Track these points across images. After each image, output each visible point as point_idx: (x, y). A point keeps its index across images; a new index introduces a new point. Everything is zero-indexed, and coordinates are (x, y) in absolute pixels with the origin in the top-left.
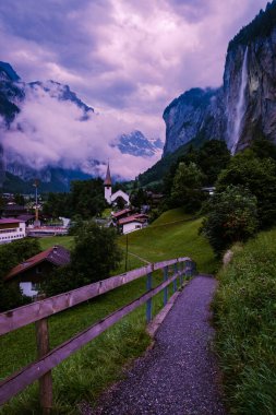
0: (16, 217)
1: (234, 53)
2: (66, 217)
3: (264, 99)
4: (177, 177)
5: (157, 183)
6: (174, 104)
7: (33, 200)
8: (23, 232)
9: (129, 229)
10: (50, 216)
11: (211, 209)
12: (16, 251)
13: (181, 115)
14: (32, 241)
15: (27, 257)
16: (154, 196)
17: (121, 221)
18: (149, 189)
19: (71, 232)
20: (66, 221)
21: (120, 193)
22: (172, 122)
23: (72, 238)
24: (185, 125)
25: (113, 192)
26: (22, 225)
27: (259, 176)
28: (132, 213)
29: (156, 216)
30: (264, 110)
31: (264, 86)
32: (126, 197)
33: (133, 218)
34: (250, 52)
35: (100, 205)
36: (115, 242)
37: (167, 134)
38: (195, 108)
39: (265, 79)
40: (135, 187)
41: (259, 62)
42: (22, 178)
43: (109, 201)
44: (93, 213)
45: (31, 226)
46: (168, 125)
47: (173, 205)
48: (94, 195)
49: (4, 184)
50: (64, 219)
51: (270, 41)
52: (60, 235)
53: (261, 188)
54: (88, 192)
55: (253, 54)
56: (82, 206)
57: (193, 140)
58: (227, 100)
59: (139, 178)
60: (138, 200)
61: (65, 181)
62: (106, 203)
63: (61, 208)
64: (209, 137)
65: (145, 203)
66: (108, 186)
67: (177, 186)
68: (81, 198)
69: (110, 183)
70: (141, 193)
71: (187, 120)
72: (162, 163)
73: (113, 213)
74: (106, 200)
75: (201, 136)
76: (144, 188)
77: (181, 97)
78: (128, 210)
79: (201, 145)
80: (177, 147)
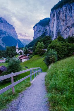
1: (53, 12)
2: (5, 57)
3: (61, 25)
4: (37, 46)
5: (31, 47)
6: (36, 25)
9: (24, 61)
11: (46, 55)
13: (38, 28)
16: (31, 51)
17: (21, 58)
19: (6, 62)
20: (5, 59)
21: (21, 50)
22: (36, 30)
23: (7, 64)
24: (39, 31)
25: (19, 50)
27: (58, 46)
28: (24, 56)
29: (31, 57)
30: (61, 28)
32: (23, 52)
33: (25, 57)
34: (57, 12)
35: (15, 54)
36: (20, 64)
37: (34, 34)
38: (42, 27)
39: (61, 20)
40: (25, 49)
41: (59, 15)
43: (18, 53)
44: (13, 56)
46: (34, 31)
47: (36, 54)
48: (13, 51)
50: (4, 58)
51: (62, 9)
52: (3, 63)
53: (58, 49)
54: (11, 50)
55: (58, 13)
56: (10, 54)
57: (42, 35)
58: (51, 25)
59: (26, 46)
60: (26, 53)
61: (4, 47)
62: (17, 53)
63: (3, 55)
64: (46, 35)
65: (28, 53)
66: (17, 48)
67: (37, 48)
68: (9, 52)
69: (18, 47)
70: (27, 50)
71: (40, 30)
72: (33, 42)
73: (19, 56)
74: (16, 52)
75: (44, 34)
76: (28, 49)
77: (38, 23)
78: (23, 55)
79: (44, 37)
80: (37, 37)
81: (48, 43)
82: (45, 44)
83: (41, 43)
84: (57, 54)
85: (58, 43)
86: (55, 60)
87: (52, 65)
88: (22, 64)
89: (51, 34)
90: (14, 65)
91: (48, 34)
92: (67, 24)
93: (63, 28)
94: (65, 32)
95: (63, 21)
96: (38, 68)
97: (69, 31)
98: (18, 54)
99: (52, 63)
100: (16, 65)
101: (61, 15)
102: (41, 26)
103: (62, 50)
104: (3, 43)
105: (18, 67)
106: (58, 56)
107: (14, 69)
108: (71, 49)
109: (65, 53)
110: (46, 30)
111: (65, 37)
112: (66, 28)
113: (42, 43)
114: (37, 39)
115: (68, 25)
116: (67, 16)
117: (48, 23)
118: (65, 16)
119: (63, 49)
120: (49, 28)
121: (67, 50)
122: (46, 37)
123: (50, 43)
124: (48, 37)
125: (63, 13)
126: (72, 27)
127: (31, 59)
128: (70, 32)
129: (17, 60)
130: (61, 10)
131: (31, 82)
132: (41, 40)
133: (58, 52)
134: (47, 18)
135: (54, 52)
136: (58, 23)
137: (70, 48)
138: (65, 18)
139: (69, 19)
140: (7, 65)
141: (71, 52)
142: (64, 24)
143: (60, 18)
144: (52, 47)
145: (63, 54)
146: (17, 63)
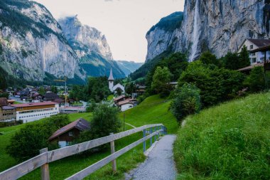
0: (53, 100)
2: (85, 101)
3: (208, 26)
4: (155, 75)
5: (142, 79)
6: (153, 29)
7: (63, 90)
8: (58, 110)
9: (125, 108)
10: (74, 100)
11: (175, 97)
12: (55, 122)
13: (157, 36)
14: (64, 116)
15: (62, 126)
16: (140, 87)
17: (120, 103)
18: (137, 83)
19: (89, 110)
20: (85, 104)
21: (119, 85)
22: (151, 41)
23: (91, 114)
24: (160, 42)
25: (114, 85)
26: (57, 106)
27: (203, 77)
28: (126, 98)
29: (142, 100)
30: (209, 34)
31: (209, 19)
32: (123, 88)
33: (127, 101)
35: (106, 93)
36: (117, 116)
37: (148, 48)
38: (166, 32)
39: (209, 15)
40: (128, 81)
42: (56, 76)
43: (112, 90)
44: (102, 98)
45: (62, 107)
46: (149, 42)
47: (153, 93)
48: (103, 86)
49: (44, 79)
50: (83, 102)
52: (81, 112)
53: (204, 84)
54: (99, 85)
56: (95, 94)
57: (165, 52)
58: (186, 27)
59: (131, 75)
60: (130, 90)
61: (83, 77)
62: (110, 92)
63: (81, 94)
64: (174, 50)
65: (134, 92)
66: (111, 81)
67: (155, 81)
68: (94, 88)
69: (113, 79)
70: (132, 85)
71: (161, 39)
72: (145, 66)
73: (114, 98)
74: (109, 90)
75: (170, 49)
76: (134, 82)
77: (157, 25)
78: (124, 96)
79: (170, 55)
80: (154, 56)
81: (179, 68)
82: (172, 70)
83: (162, 68)
84: (201, 94)
85: (201, 68)
86: (196, 108)
87: (189, 118)
88: (122, 114)
89: (186, 47)
90: (105, 117)
91: (179, 49)
92: (223, 24)
93: (215, 34)
94: (220, 42)
95: (215, 17)
96: (158, 125)
97: (228, 41)
98: (113, 94)
99: (189, 114)
100: (109, 117)
101: (209, 4)
102: (163, 32)
103: (212, 85)
104: (81, 71)
105: (113, 123)
106: (202, 100)
107: (104, 125)
108: (232, 83)
109: (219, 92)
110: (175, 39)
111: (220, 53)
112: (222, 32)
113: (166, 68)
114: (154, 59)
115: (226, 27)
116: (224, 5)
117: (180, 23)
118: (218, 5)
119: (214, 82)
120: (181, 34)
121: (224, 84)
122: (174, 56)
123: (184, 70)
124: (180, 54)
125: (214, 1)
126: (235, 30)
127: (141, 104)
128: (231, 42)
129: (111, 105)
131: (146, 154)
132: (163, 62)
133: (203, 89)
134: (177, 13)
135: (194, 91)
136: (203, 22)
137: (230, 80)
138: (219, 11)
139: (229, 13)
140: (89, 117)
141: (233, 90)
142: (217, 24)
143: (206, 11)
144: (189, 79)
145: (213, 95)
146: (111, 112)
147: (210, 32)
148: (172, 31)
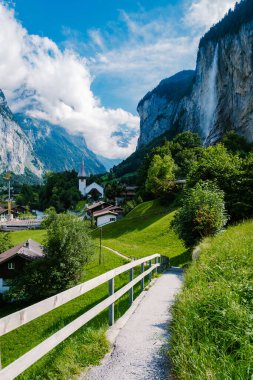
1: (206, 49)
3: (234, 93)
5: (132, 175)
6: (148, 97)
10: (23, 209)
11: (182, 204)
13: (155, 108)
16: (128, 188)
17: (96, 214)
18: (123, 182)
21: (94, 186)
22: (145, 115)
24: (159, 118)
25: (88, 184)
28: (106, 205)
29: (130, 209)
30: (235, 105)
31: (235, 81)
32: (101, 190)
33: (107, 210)
34: (220, 48)
35: (75, 198)
37: (141, 126)
38: (168, 102)
39: (235, 74)
40: (110, 177)
41: (229, 58)
43: (83, 193)
44: (67, 206)
46: (142, 118)
47: (148, 197)
48: (69, 187)
51: (239, 38)
52: (33, 229)
54: (62, 185)
55: (223, 51)
56: (56, 200)
57: (167, 132)
58: (200, 93)
59: (115, 169)
60: (111, 195)
61: (39, 173)
62: (81, 195)
64: (182, 129)
65: (119, 196)
66: (82, 178)
68: (55, 189)
69: (85, 175)
70: (115, 185)
71: (160, 113)
72: (136, 155)
73: (87, 205)
74: (80, 192)
75: (175, 129)
76: (118, 180)
77: (155, 91)
78: (102, 202)
80: (151, 139)
81: (189, 157)
82: (178, 160)
84: (225, 199)
93: (245, 105)
95: (245, 79)
101: (236, 58)
102: (164, 101)
104: (35, 163)
110: (184, 112)
113: (168, 157)
117: (191, 88)
120: (191, 105)
125: (243, 53)
127: (129, 216)
130: (236, 42)
132: (164, 148)
134: (184, 72)
136: (225, 86)
138: (249, 69)
142: (247, 89)
143: (230, 70)
147: (237, 102)
148: (179, 101)
